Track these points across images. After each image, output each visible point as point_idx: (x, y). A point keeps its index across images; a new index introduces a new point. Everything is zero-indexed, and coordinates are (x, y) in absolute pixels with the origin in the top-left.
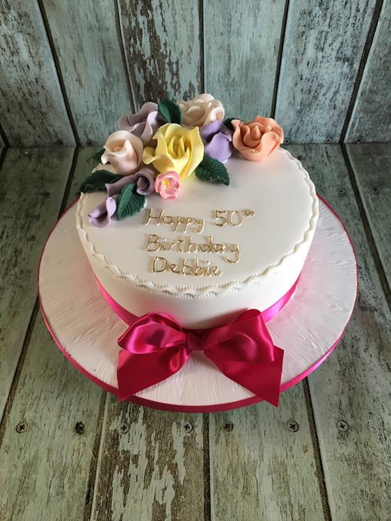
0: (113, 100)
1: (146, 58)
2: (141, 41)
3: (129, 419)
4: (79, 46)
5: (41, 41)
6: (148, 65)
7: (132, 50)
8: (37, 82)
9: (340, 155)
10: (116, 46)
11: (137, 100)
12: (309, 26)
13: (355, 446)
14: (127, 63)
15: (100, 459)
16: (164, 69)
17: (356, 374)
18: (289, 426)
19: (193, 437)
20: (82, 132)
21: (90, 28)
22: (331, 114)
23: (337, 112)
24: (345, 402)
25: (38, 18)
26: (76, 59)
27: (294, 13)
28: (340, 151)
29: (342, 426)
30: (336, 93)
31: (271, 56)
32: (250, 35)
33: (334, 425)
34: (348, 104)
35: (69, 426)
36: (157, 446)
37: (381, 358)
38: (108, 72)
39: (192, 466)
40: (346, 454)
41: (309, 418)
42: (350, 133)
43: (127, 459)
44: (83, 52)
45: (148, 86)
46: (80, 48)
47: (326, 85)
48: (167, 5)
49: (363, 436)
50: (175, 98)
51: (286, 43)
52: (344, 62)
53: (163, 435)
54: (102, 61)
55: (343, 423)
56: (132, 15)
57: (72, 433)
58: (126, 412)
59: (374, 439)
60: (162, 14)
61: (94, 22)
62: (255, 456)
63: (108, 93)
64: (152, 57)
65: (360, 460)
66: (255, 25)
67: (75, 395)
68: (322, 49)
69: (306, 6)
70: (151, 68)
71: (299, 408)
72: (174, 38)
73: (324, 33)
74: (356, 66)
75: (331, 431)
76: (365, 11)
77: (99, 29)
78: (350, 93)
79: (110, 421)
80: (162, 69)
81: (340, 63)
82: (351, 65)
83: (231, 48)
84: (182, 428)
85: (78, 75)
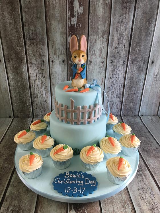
12: (109, 90)
22: (117, 110)
23: (118, 109)
27: (106, 87)
30: (117, 105)
34: (120, 108)
68: (113, 95)
69: (108, 86)
74: (121, 99)
76: (121, 87)
78: (121, 105)
82: (120, 98)
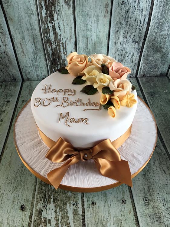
0: (38, 60)
1: (52, 41)
2: (50, 34)
3: (46, 202)
4: (23, 37)
5: (6, 36)
6: (53, 44)
7: (46, 38)
8: (4, 53)
9: (136, 82)
10: (39, 37)
11: (48, 60)
13: (153, 209)
14: (44, 44)
15: (32, 222)
16: (60, 45)
17: (150, 175)
18: (122, 201)
19: (77, 209)
20: (25, 75)
21: (28, 29)
24: (146, 189)
25: (5, 25)
26: (22, 43)
28: (136, 80)
29: (146, 200)
31: (105, 40)
32: (96, 31)
33: (142, 200)
35: (18, 207)
36: (60, 214)
37: (161, 167)
38: (36, 48)
39: (77, 223)
40: (149, 213)
41: (131, 197)
42: (140, 72)
43: (46, 222)
44: (25, 39)
45: (53, 54)
46: (23, 38)
47: (128, 53)
48: (60, 19)
49: (156, 204)
50: (65, 58)
51: (111, 35)
52: (136, 43)
53: (63, 209)
54: (33, 43)
55: (146, 198)
56: (45, 23)
57: (19, 210)
58: (45, 198)
59: (161, 205)
60: (58, 23)
61: (29, 27)
62: (107, 217)
63: (36, 57)
64: (55, 41)
65: (155, 215)
66: (97, 27)
67: (20, 192)
70: (54, 46)
71: (126, 193)
72: (64, 32)
73: (127, 31)
75: (141, 203)
77: (32, 30)
79: (37, 204)
80: (59, 46)
81: (134, 43)
83: (88, 36)
84: (72, 205)
85: (23, 50)
